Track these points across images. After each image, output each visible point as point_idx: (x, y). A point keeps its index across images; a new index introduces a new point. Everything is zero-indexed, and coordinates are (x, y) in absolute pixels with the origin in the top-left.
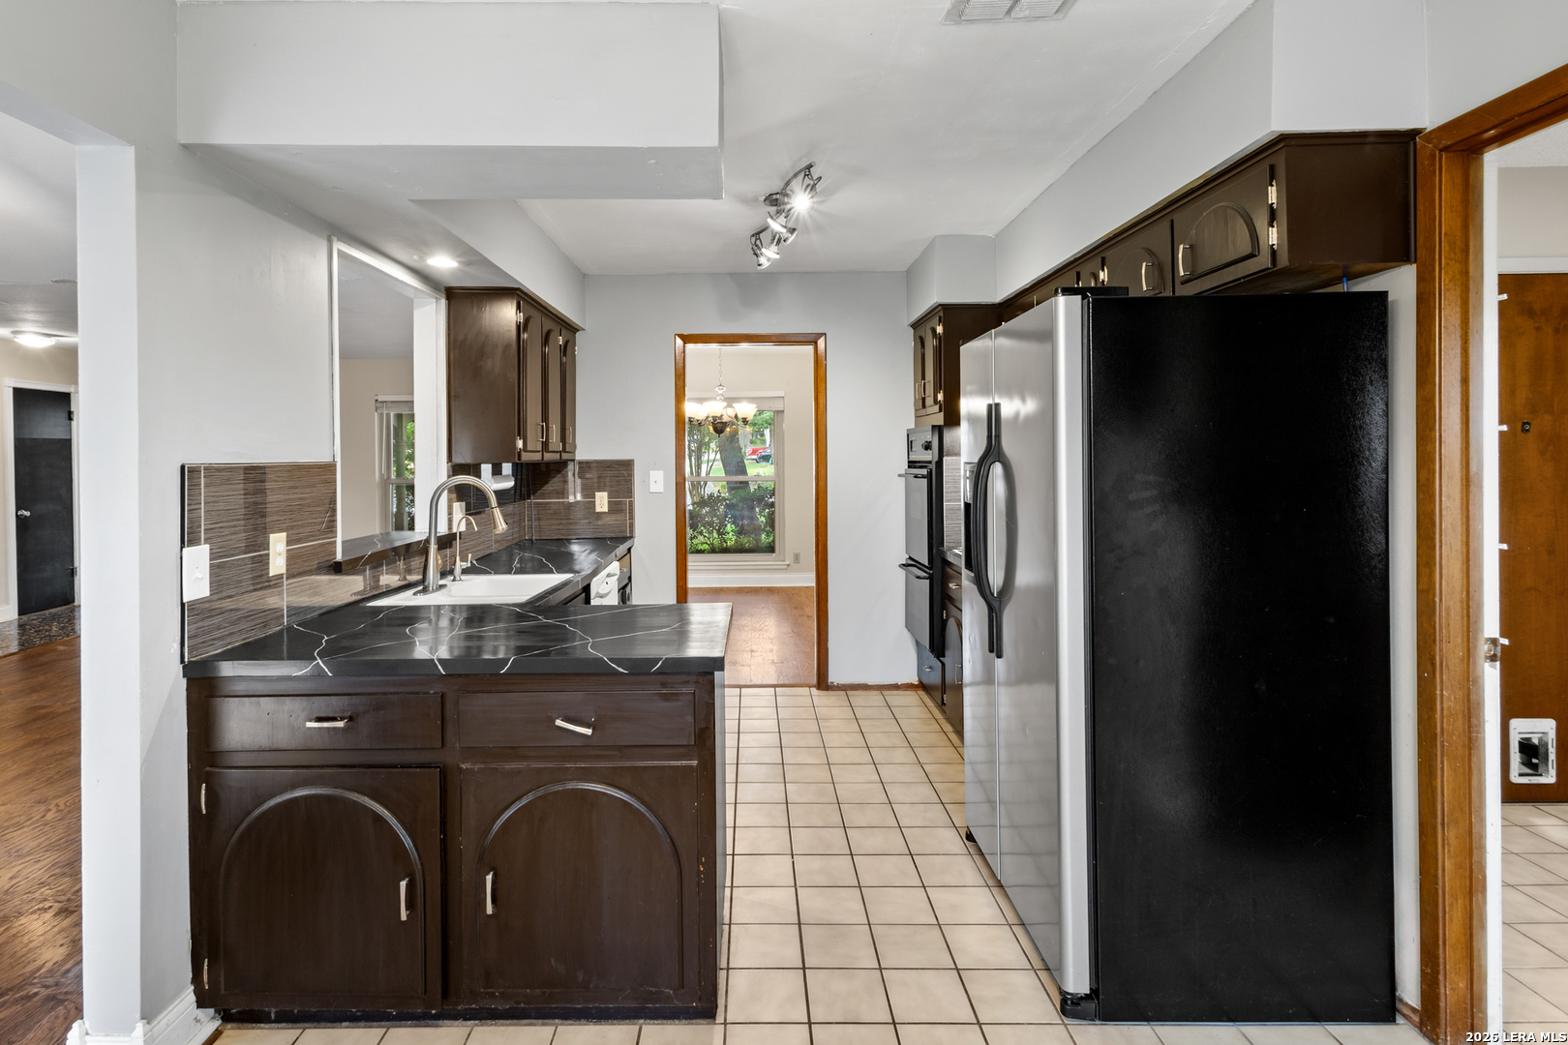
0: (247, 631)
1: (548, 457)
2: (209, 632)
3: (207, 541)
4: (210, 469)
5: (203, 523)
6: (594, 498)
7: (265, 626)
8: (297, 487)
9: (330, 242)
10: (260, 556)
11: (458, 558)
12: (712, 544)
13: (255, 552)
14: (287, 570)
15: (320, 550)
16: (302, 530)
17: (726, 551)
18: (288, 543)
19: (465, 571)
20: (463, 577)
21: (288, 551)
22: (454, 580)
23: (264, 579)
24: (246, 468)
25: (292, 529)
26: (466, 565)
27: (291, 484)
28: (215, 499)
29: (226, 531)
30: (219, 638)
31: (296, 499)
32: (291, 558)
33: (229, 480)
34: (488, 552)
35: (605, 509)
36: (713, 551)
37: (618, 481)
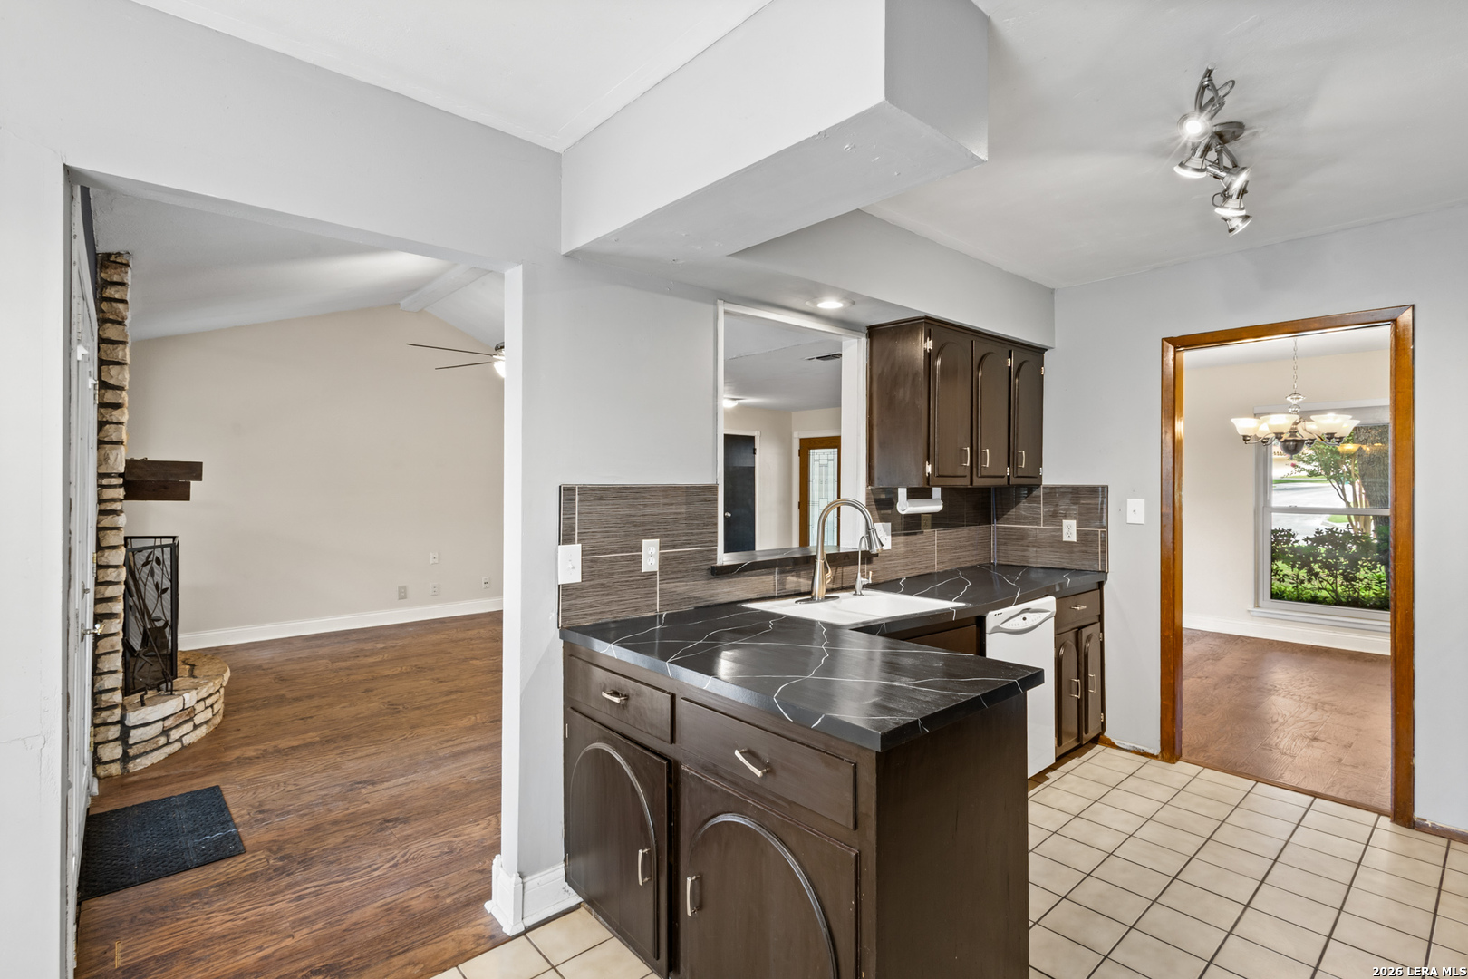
0: (618, 612)
1: (978, 482)
2: (581, 609)
3: (579, 541)
4: (583, 489)
5: (577, 528)
6: (1062, 526)
7: (636, 610)
8: (672, 504)
9: (715, 304)
10: (633, 556)
11: (859, 574)
12: (1335, 591)
13: (627, 552)
14: (660, 569)
15: (697, 555)
16: (678, 538)
17: (1356, 603)
18: (661, 548)
19: (866, 587)
20: (863, 592)
21: (661, 554)
22: (855, 594)
23: (637, 573)
24: (620, 489)
25: (666, 537)
26: (865, 581)
27: (666, 501)
28: (587, 511)
29: (599, 535)
30: (590, 614)
31: (671, 514)
32: (664, 561)
33: (602, 497)
34: (928, 571)
35: (1074, 538)
36: (1337, 602)
37: (1088, 509)
